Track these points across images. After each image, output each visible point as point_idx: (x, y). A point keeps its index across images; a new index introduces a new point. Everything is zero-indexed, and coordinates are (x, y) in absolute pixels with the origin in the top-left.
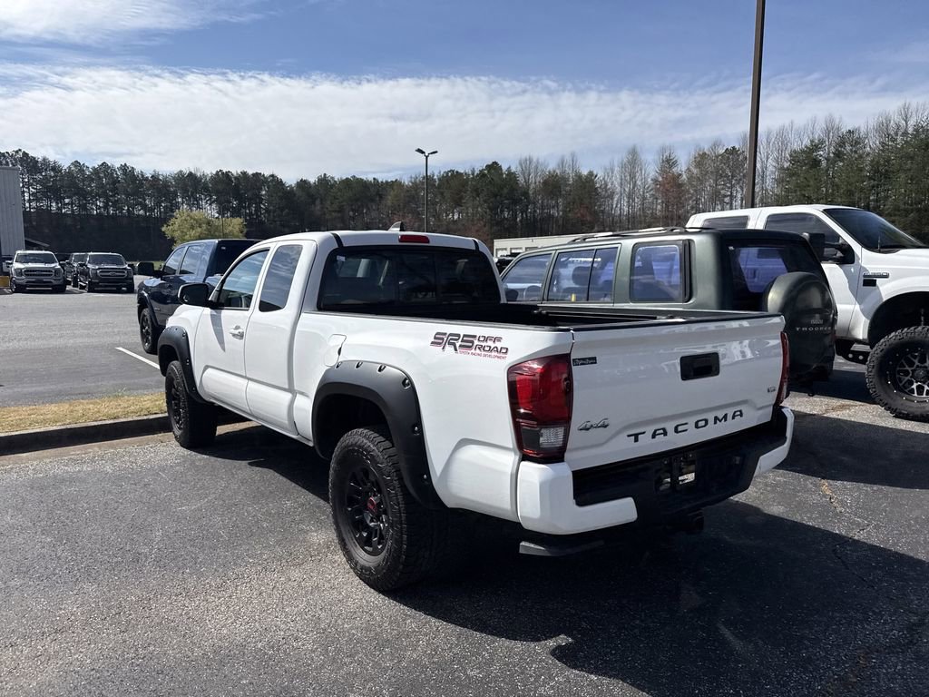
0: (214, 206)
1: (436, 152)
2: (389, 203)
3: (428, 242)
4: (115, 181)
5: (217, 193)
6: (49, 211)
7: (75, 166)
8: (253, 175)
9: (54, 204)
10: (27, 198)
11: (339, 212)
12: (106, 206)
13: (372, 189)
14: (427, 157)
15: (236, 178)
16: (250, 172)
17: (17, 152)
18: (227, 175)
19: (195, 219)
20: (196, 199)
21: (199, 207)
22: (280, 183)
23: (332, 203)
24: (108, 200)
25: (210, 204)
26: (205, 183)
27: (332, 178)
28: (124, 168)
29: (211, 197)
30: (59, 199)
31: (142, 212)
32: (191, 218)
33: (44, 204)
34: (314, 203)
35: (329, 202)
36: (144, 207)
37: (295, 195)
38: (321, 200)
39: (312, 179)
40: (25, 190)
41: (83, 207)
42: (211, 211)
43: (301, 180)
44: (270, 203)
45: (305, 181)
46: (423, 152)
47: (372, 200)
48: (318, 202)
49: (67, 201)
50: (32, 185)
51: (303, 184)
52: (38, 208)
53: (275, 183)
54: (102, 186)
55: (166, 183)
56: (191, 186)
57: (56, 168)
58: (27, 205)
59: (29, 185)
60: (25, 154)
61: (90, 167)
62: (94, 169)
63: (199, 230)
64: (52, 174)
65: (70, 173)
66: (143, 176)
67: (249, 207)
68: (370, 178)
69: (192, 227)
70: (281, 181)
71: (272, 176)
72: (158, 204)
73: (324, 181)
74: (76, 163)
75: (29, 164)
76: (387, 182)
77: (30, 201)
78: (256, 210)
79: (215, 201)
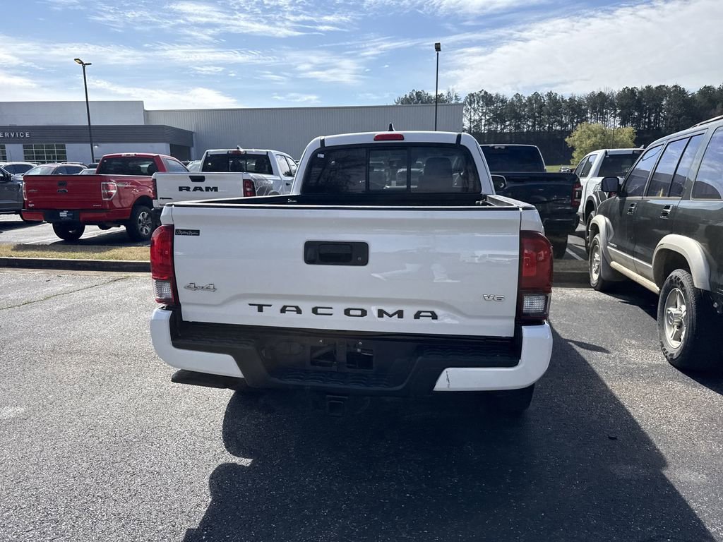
0: (617, 118)
4: (542, 106)
5: (622, 107)
6: (495, 131)
7: (516, 97)
8: (657, 88)
9: (499, 126)
10: (483, 124)
12: (534, 126)
15: (640, 93)
16: (654, 85)
17: (481, 92)
18: (632, 91)
19: (593, 132)
20: (602, 114)
21: (604, 120)
22: (683, 92)
24: (535, 120)
25: (615, 117)
26: (611, 100)
28: (550, 95)
29: (616, 110)
30: (503, 122)
31: (558, 128)
32: (589, 130)
33: (493, 127)
36: (560, 123)
37: (695, 101)
40: (483, 118)
41: (517, 127)
42: (614, 123)
43: (705, 87)
44: (669, 111)
45: (709, 87)
49: (508, 123)
50: (487, 114)
52: (489, 130)
53: (678, 92)
54: (532, 109)
55: (580, 104)
56: (600, 103)
57: (503, 101)
58: (483, 128)
59: (484, 114)
60: (486, 93)
61: (526, 96)
62: (529, 98)
63: (594, 139)
64: (501, 105)
65: (512, 103)
66: (563, 99)
67: (649, 118)
69: (589, 137)
70: (684, 90)
71: (676, 86)
72: (572, 121)
74: (517, 96)
75: (487, 99)
77: (485, 125)
78: (655, 119)
79: (620, 115)
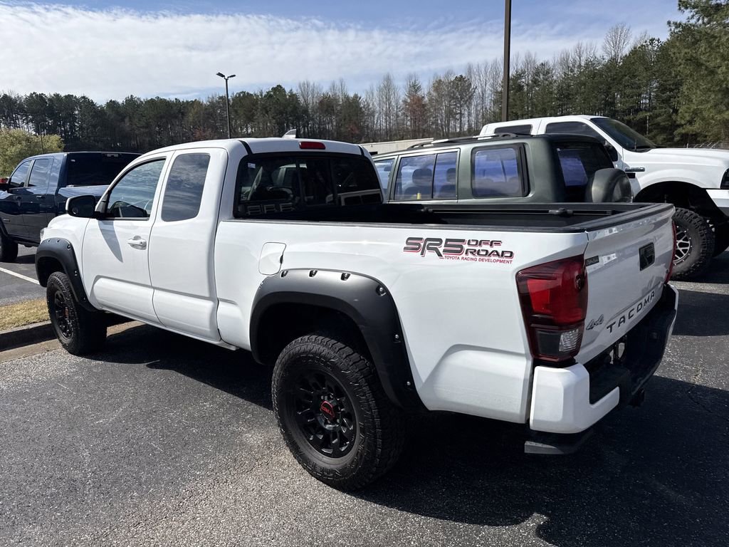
0: (30, 124)
1: (234, 76)
2: (191, 119)
3: (324, 148)
5: (33, 113)
8: (66, 96)
11: (146, 128)
13: (175, 108)
14: (227, 80)
15: (49, 100)
16: (63, 94)
18: (41, 97)
19: (14, 137)
20: (12, 119)
21: (16, 126)
22: (91, 104)
23: (140, 120)
25: (27, 123)
26: (21, 104)
27: (139, 99)
29: (27, 116)
32: (10, 136)
34: (123, 120)
35: (137, 120)
37: (105, 114)
38: (130, 118)
39: (121, 100)
42: (28, 129)
43: (111, 101)
44: (82, 121)
45: (114, 102)
46: (223, 76)
47: (176, 117)
48: (127, 120)
51: (112, 104)
53: (87, 104)
56: (6, 107)
63: (19, 146)
67: (64, 126)
68: (172, 98)
69: (12, 144)
70: (92, 102)
71: (84, 97)
73: (131, 102)
76: (187, 102)
78: (71, 128)
79: (31, 121)
